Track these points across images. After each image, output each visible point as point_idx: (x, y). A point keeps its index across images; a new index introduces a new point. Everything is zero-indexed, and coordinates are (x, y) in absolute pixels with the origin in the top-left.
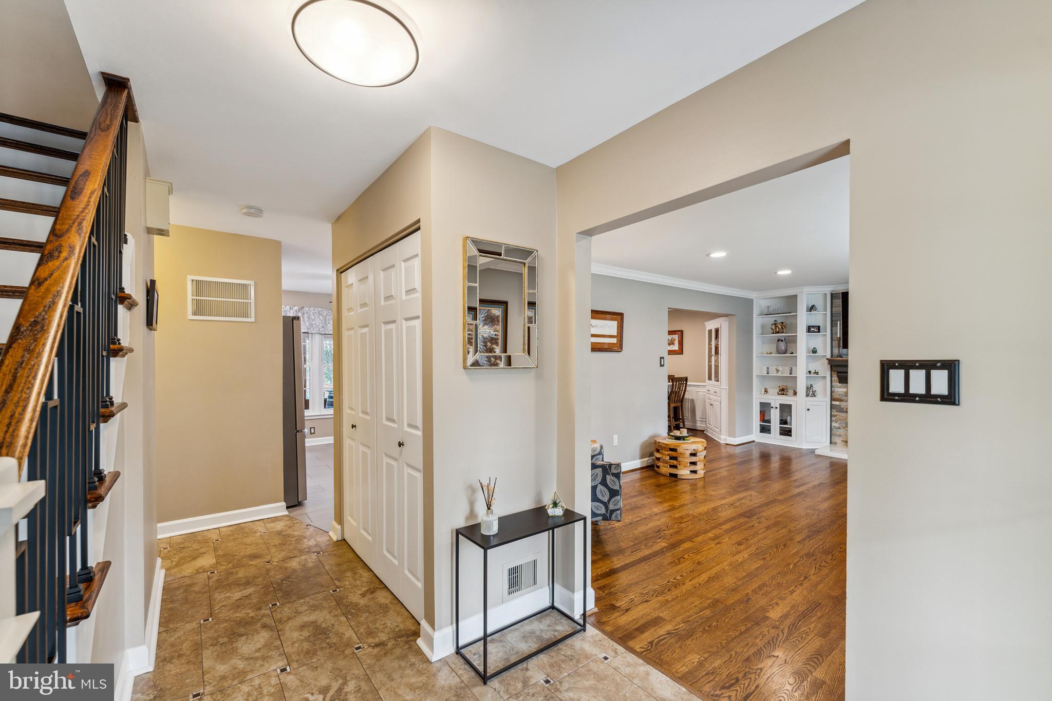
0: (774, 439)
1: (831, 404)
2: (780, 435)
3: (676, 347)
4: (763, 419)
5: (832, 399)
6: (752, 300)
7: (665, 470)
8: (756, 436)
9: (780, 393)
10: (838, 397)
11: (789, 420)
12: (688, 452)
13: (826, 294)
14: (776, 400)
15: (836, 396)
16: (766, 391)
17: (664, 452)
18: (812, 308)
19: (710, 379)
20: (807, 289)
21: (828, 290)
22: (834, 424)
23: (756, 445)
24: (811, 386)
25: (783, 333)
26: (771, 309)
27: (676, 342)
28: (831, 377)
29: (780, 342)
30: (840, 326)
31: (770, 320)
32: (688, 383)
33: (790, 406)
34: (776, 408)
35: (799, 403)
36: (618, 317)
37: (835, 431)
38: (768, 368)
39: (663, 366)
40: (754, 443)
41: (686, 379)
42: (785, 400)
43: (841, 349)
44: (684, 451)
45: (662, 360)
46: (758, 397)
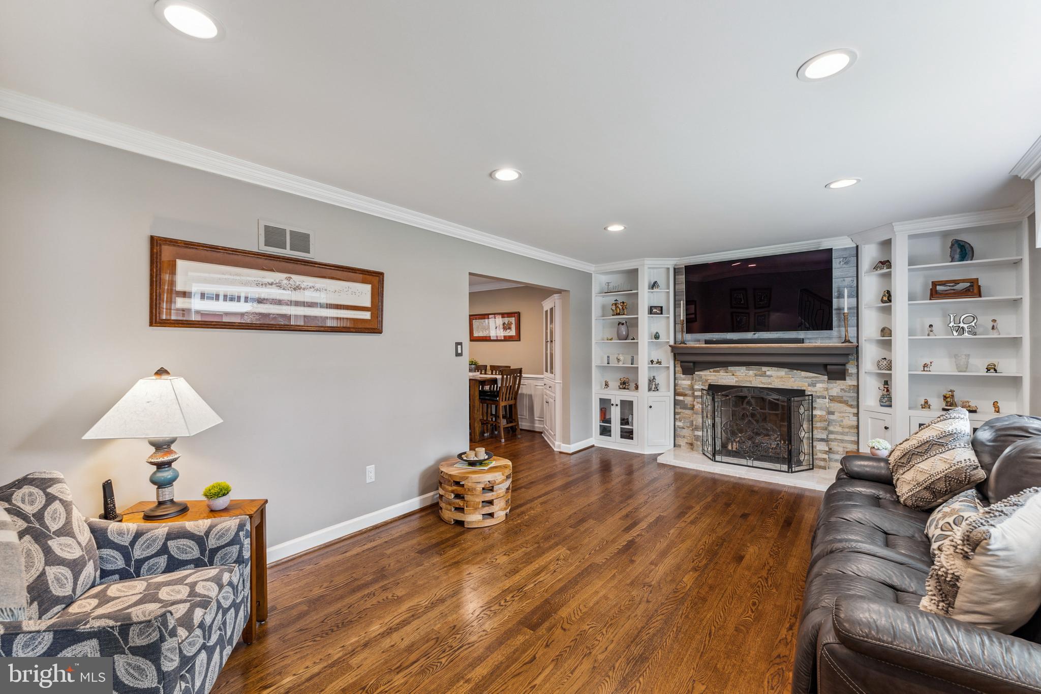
0: (615, 443)
1: (675, 399)
2: (621, 438)
3: (513, 332)
4: (604, 418)
5: (676, 394)
6: (591, 274)
7: (449, 514)
8: (596, 440)
9: (621, 386)
10: (681, 390)
11: (630, 420)
12: (479, 487)
13: (668, 269)
14: (617, 396)
15: (679, 390)
16: (607, 385)
17: (447, 487)
18: (654, 285)
19: (547, 371)
20: (649, 262)
21: (671, 263)
22: (678, 423)
23: (596, 450)
24: (654, 378)
25: (624, 314)
26: (611, 286)
27: (513, 327)
28: (675, 367)
29: (620, 325)
30: (683, 307)
31: (610, 299)
32: (524, 375)
33: (631, 403)
34: (617, 405)
35: (641, 398)
36: (375, 279)
37: (679, 431)
38: (608, 357)
39: (461, 355)
40: (593, 449)
41: (520, 371)
42: (627, 395)
43: (684, 334)
44: (474, 485)
45: (459, 347)
46: (597, 393)
